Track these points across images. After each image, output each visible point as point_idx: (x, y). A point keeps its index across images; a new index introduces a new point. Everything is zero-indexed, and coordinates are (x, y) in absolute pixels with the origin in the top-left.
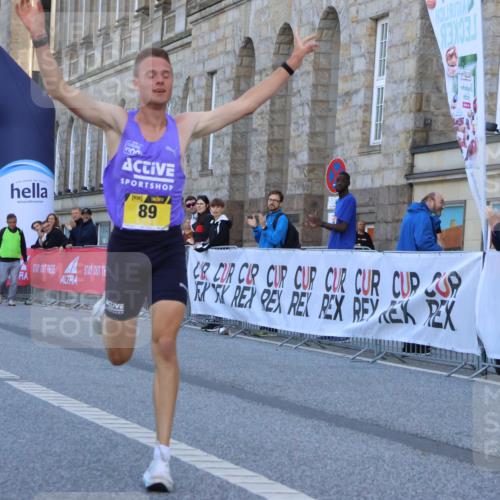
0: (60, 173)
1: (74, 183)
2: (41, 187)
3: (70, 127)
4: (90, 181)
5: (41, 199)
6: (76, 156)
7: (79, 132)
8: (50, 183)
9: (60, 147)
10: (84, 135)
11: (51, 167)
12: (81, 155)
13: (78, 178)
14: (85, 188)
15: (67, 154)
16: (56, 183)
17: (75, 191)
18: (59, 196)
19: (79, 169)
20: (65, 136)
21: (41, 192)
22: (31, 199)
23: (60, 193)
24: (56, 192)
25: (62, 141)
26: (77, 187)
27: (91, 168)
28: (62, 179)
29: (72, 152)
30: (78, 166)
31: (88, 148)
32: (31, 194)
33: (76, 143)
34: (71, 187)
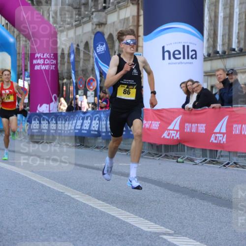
0: (209, 35)
1: (223, 45)
4: (239, 42)
5: (190, 60)
6: (225, 18)
8: (200, 46)
11: (201, 30)
12: (230, 17)
13: (227, 40)
14: (234, 50)
15: (216, 16)
16: (205, 44)
17: (224, 52)
18: (209, 57)
19: (227, 31)
21: (191, 54)
23: (209, 55)
24: (206, 54)
26: (226, 48)
27: (239, 29)
28: (211, 41)
29: (221, 15)
30: (227, 28)
31: (236, 10)
32: (181, 56)
34: (219, 49)
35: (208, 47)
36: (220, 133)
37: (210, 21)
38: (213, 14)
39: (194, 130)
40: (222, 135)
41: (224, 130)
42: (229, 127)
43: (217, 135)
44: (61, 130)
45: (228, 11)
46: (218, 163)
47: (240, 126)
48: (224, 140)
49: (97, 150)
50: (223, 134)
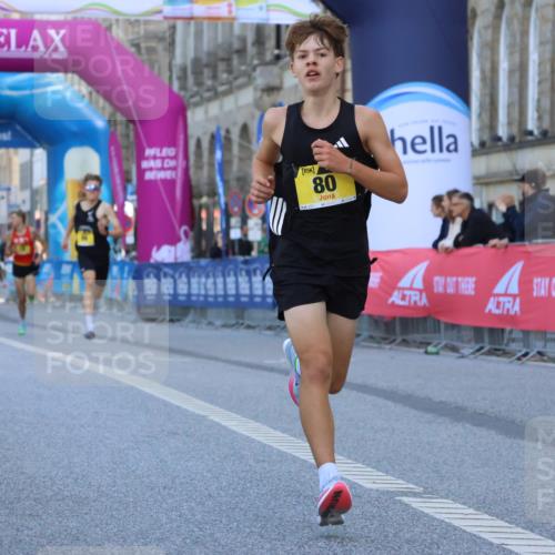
0: (481, 106)
1: (510, 124)
2: (445, 134)
3: (498, 17)
4: (540, 118)
5: (445, 154)
6: (511, 72)
7: (516, 25)
8: (462, 124)
9: (480, 56)
10: (525, 33)
11: (462, 92)
12: (520, 70)
13: (516, 115)
14: (531, 133)
15: (494, 69)
16: (475, 124)
17: (512, 139)
18: (484, 148)
19: (516, 97)
20: (488, 35)
21: (446, 142)
22: (429, 155)
23: (483, 144)
24: (476, 143)
25: (484, 45)
26: (515, 131)
27: (541, 93)
28: (486, 118)
29: (504, 66)
30: (516, 90)
31: (534, 57)
32: (428, 146)
33: (511, 47)
34: (502, 132)
35: (481, 130)
36: (506, 295)
37: (483, 79)
38: (488, 66)
39: (451, 290)
40: (511, 299)
41: (514, 289)
42: (525, 283)
43: (501, 299)
44: (198, 295)
45: (517, 58)
46: (505, 353)
47: (547, 280)
48: (517, 308)
49: (268, 332)
50: (514, 296)
